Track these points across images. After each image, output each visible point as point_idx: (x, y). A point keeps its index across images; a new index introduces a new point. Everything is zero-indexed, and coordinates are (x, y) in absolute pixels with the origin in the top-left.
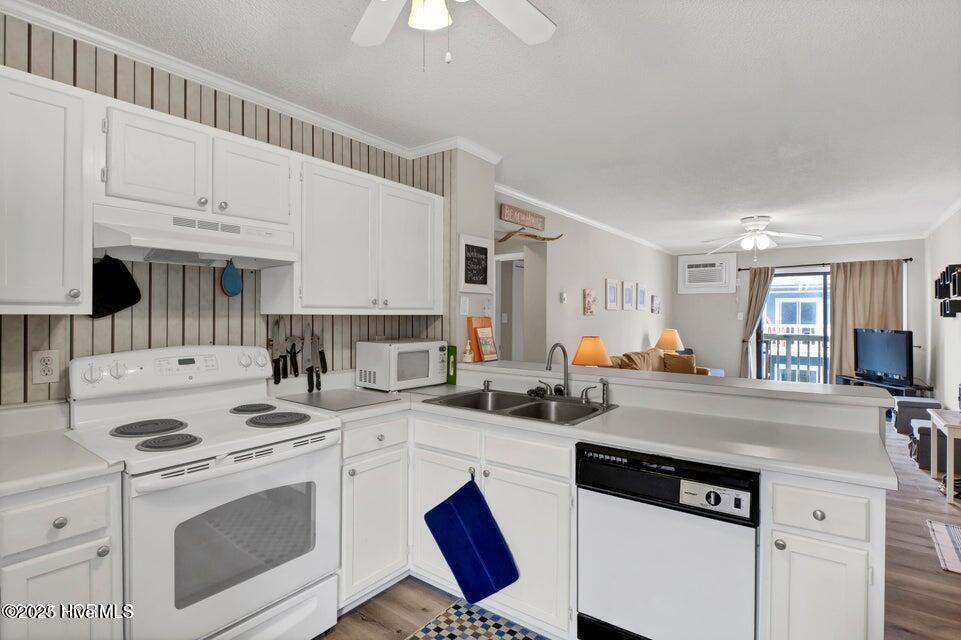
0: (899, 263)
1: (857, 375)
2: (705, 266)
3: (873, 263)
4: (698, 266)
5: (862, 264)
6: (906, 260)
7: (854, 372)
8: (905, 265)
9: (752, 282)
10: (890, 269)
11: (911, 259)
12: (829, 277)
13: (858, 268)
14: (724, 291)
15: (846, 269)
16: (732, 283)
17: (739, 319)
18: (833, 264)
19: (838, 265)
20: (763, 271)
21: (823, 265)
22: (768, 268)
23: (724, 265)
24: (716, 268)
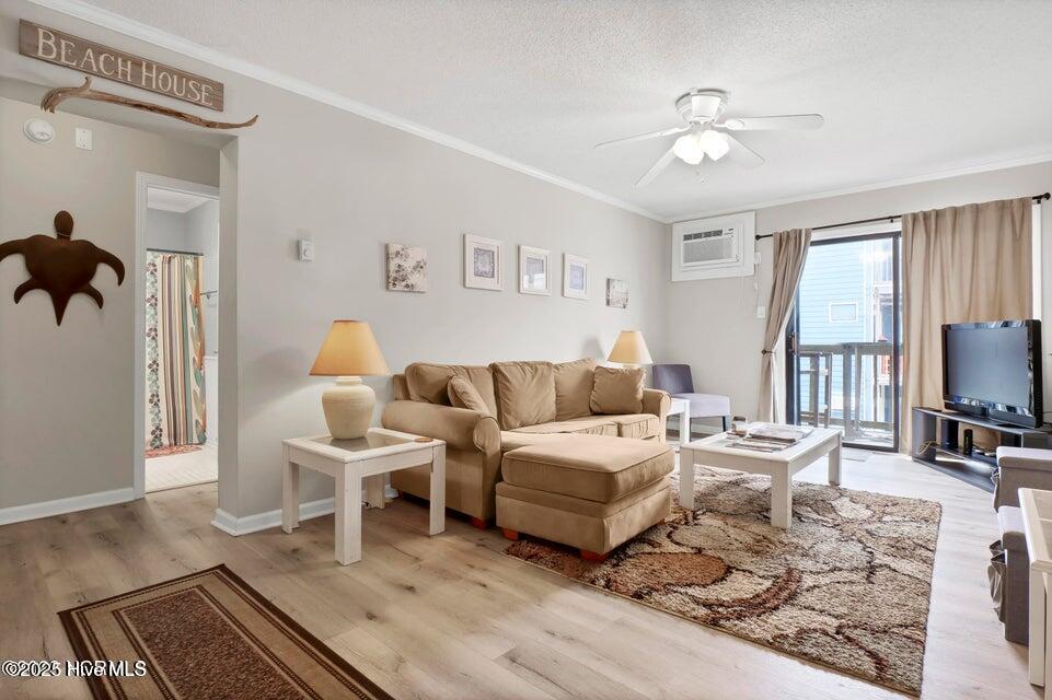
0: (1024, 204)
1: (947, 406)
2: (708, 234)
3: (977, 209)
4: (698, 236)
5: (956, 211)
6: (1038, 199)
7: (943, 402)
8: (1036, 208)
9: (778, 253)
10: (1007, 220)
11: (1047, 196)
12: (901, 240)
13: (949, 219)
14: (734, 273)
15: (929, 221)
16: (748, 260)
17: (760, 317)
18: (906, 216)
19: (915, 216)
20: (792, 236)
21: (891, 219)
22: (801, 231)
23: (734, 232)
24: (723, 236)
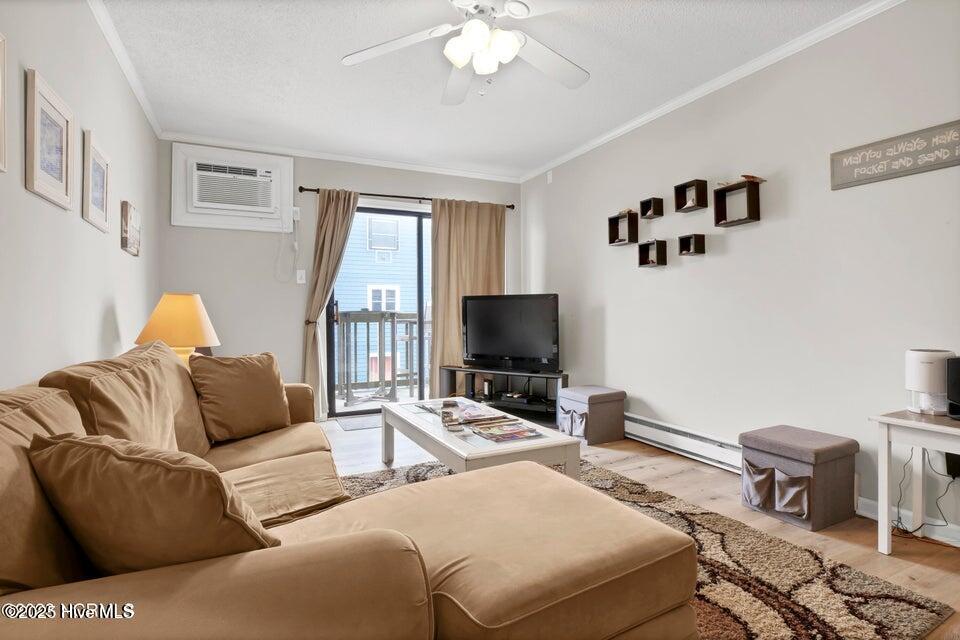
0: (502, 209)
1: (466, 362)
2: (235, 172)
4: (220, 169)
5: (467, 205)
6: (509, 207)
9: (324, 212)
10: (494, 219)
11: (513, 207)
12: (427, 221)
13: (463, 210)
14: (270, 226)
16: (287, 214)
17: (299, 282)
18: (436, 200)
19: (443, 202)
20: (342, 196)
21: (421, 199)
22: (350, 194)
23: (273, 176)
24: (258, 178)
